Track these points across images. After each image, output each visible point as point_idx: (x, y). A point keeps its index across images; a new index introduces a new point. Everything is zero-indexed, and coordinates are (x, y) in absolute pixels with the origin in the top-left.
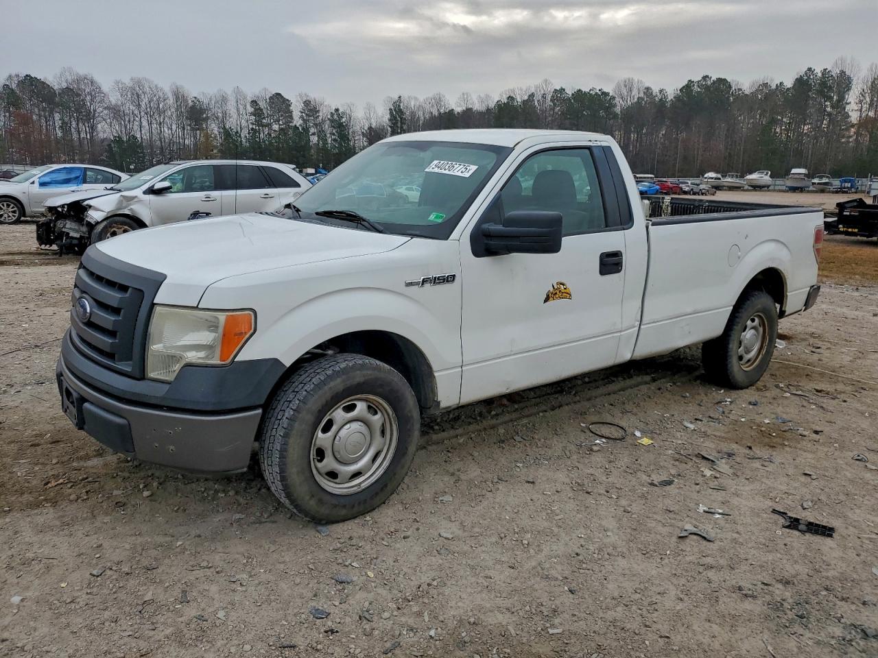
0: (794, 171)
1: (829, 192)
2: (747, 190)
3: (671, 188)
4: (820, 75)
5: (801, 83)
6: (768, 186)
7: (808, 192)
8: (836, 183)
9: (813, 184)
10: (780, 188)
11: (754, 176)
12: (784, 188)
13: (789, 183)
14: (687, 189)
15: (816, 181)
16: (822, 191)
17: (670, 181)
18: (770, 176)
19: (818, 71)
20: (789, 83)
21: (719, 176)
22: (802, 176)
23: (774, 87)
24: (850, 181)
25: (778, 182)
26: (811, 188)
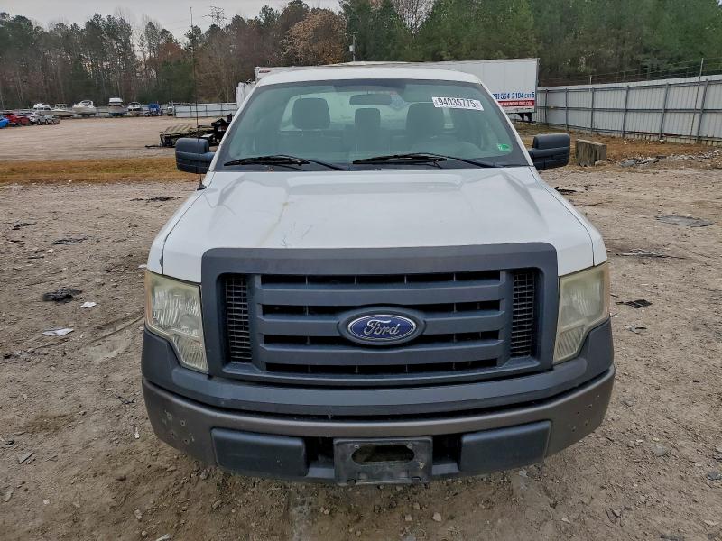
0: (112, 100)
1: (142, 116)
2: (78, 118)
3: (20, 120)
4: (107, 20)
5: (93, 26)
6: (94, 114)
7: (127, 117)
8: (146, 109)
9: (130, 110)
10: (103, 114)
11: (80, 105)
12: (107, 114)
13: (111, 110)
14: (34, 120)
15: (130, 107)
16: (138, 116)
17: (17, 113)
18: (94, 105)
19: (104, 17)
20: (82, 26)
21: (48, 106)
22: (119, 104)
23: (70, 27)
24: (155, 107)
25: (101, 110)
26: (129, 113)
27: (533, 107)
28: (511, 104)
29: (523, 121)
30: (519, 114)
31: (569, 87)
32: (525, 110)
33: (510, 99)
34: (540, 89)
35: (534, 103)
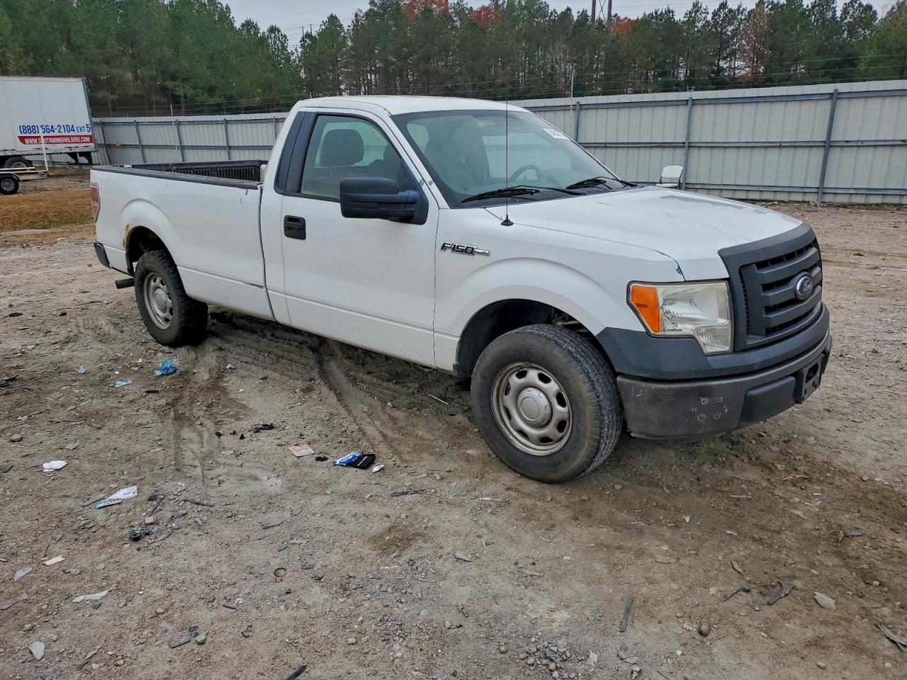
27: (92, 144)
28: (59, 140)
29: (77, 163)
30: (70, 154)
31: (139, 119)
32: (81, 148)
33: (56, 133)
34: (94, 120)
35: (92, 139)
